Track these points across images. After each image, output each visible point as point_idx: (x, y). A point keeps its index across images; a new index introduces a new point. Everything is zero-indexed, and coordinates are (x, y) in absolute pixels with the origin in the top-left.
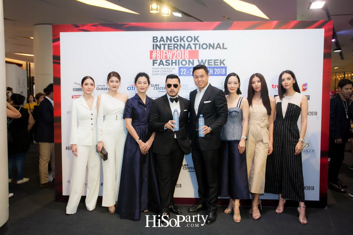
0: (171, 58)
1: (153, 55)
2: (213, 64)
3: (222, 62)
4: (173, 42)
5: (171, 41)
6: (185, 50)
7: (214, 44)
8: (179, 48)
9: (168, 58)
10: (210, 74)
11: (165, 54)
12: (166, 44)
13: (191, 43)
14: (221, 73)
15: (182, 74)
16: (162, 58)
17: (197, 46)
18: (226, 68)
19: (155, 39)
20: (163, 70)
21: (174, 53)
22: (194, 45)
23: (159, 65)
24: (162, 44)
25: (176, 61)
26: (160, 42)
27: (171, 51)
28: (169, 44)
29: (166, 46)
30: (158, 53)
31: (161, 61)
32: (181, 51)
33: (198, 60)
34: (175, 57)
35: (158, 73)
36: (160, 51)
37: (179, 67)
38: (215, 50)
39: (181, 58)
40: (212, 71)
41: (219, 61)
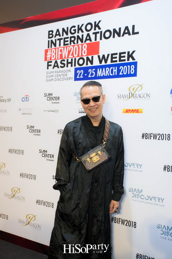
0: (66, 57)
1: (48, 55)
2: (118, 59)
3: (130, 56)
4: (70, 35)
5: (67, 34)
6: (84, 43)
7: (120, 29)
8: (76, 41)
9: (64, 57)
10: (114, 75)
11: (60, 52)
12: (62, 39)
13: (91, 33)
14: (129, 73)
15: (78, 77)
16: (57, 58)
17: (98, 35)
18: (135, 64)
19: (51, 34)
20: (58, 74)
21: (70, 50)
22: (94, 35)
23: (53, 68)
24: (58, 39)
25: (72, 60)
26: (55, 37)
27: (67, 47)
28: (65, 38)
29: (62, 41)
30: (53, 51)
31: (56, 62)
32: (78, 45)
33: (99, 56)
34: (71, 55)
35: (52, 78)
36: (55, 49)
37: (75, 68)
38: (121, 37)
39: (78, 56)
40: (116, 71)
41: (126, 55)
